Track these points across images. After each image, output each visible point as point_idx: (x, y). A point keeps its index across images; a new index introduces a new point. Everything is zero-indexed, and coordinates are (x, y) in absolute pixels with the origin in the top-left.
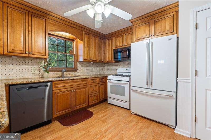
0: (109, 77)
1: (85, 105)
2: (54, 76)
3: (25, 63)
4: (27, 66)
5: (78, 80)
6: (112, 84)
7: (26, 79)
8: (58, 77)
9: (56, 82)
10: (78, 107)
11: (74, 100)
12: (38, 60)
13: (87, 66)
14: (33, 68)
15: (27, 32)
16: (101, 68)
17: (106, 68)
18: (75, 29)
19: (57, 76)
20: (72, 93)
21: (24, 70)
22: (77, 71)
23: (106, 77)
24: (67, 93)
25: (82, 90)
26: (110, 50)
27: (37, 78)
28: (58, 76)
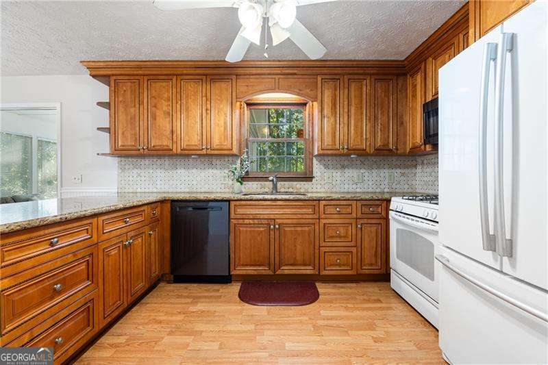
0: (396, 203)
1: (308, 270)
2: (259, 191)
3: (211, 165)
4: (215, 171)
5: (287, 203)
6: (400, 227)
7: (212, 193)
8: (266, 193)
9: (238, 203)
10: (286, 270)
11: (277, 248)
12: (230, 159)
13: (343, 167)
14: (223, 174)
15: (204, 112)
16: (399, 171)
17: (419, 169)
18: (296, 76)
19: (263, 190)
20: (272, 233)
21: (211, 178)
22: (311, 181)
23: (388, 201)
24: (262, 229)
25: (299, 229)
26: (416, 109)
27: (229, 193)
28: (267, 190)
